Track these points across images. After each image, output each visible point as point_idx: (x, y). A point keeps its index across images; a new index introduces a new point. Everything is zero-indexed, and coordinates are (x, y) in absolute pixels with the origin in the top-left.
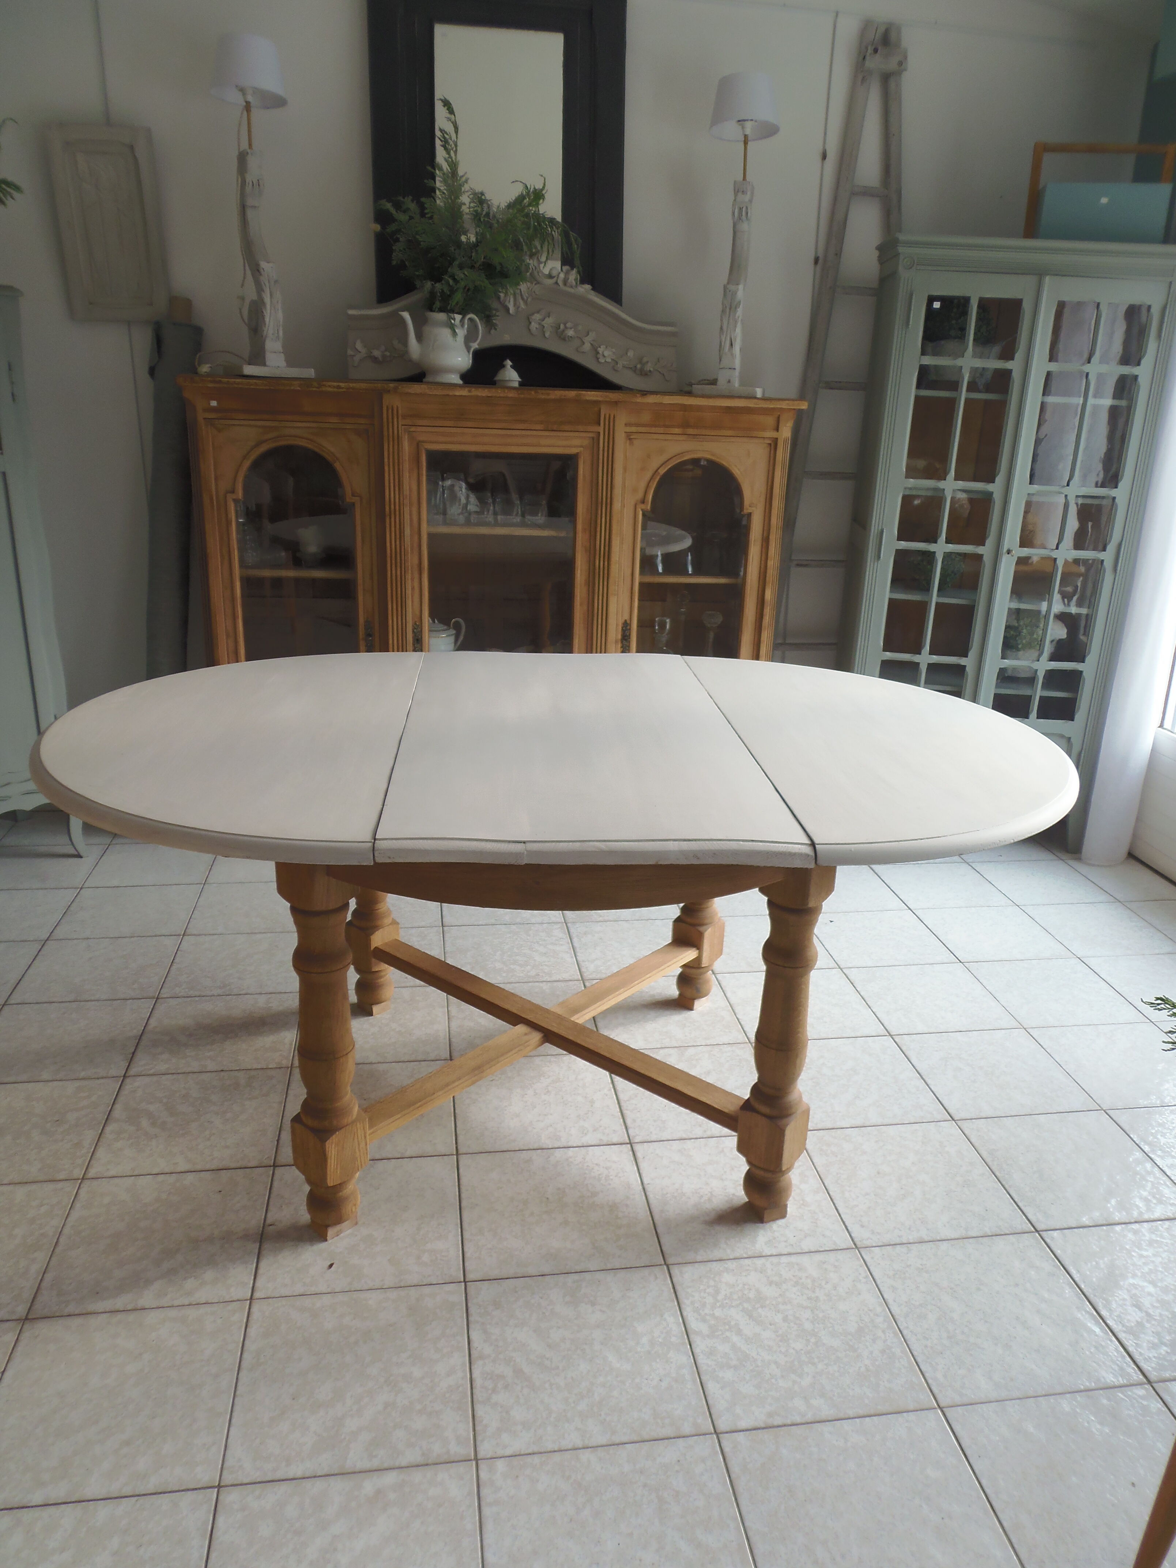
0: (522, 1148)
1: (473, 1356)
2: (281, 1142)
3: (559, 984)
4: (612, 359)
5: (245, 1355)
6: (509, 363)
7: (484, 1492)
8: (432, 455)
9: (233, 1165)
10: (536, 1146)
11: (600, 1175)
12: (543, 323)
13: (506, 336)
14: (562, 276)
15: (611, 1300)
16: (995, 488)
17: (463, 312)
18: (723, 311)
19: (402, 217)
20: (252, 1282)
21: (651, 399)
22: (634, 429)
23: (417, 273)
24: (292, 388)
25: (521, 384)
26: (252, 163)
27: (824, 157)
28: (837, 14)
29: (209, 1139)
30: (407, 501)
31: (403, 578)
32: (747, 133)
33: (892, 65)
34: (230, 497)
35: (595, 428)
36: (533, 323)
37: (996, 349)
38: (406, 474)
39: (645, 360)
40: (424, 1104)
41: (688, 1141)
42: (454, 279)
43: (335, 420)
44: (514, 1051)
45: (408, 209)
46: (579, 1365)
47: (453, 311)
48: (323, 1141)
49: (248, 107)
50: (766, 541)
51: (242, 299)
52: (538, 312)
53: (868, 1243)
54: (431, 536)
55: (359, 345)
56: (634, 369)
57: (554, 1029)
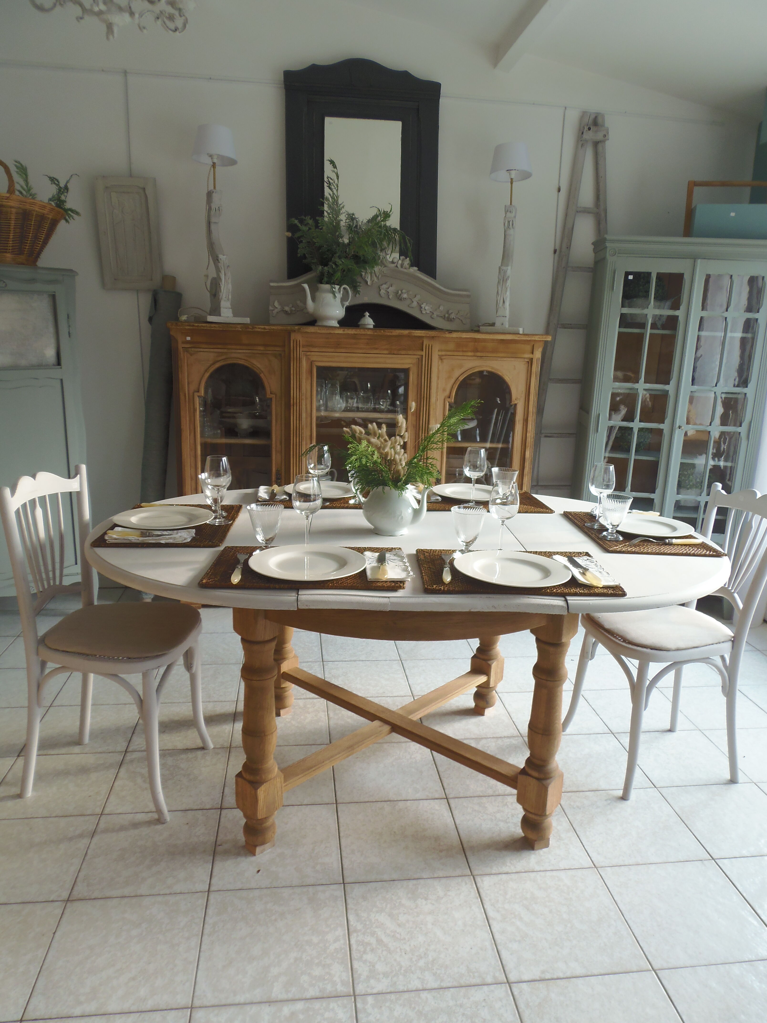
0: (378, 800)
1: (350, 930)
2: (225, 793)
3: (398, 698)
4: (430, 312)
5: (206, 926)
6: (367, 314)
7: (360, 1016)
8: (319, 369)
9: (195, 808)
10: (386, 799)
11: (428, 818)
12: (389, 290)
13: (366, 297)
14: (400, 262)
15: (438, 897)
16: (670, 388)
17: (340, 284)
18: (499, 282)
19: (305, 228)
20: (209, 881)
21: (454, 335)
22: (443, 353)
23: (313, 261)
24: (237, 329)
25: (374, 326)
26: (215, 197)
27: (559, 190)
28: (566, 108)
29: (179, 791)
30: (304, 397)
31: (301, 444)
32: (512, 177)
33: (600, 136)
34: (196, 394)
35: (420, 353)
36: (382, 290)
37: (668, 303)
38: (304, 381)
39: (450, 312)
40: (318, 768)
41: (484, 798)
42: (336, 265)
43: (262, 348)
44: (373, 737)
45: (308, 224)
46: (418, 938)
47: (334, 284)
48: (256, 789)
49: (214, 165)
50: (526, 421)
51: (207, 276)
52: (385, 284)
53: (603, 864)
54: (317, 418)
55: (276, 304)
56: (444, 317)
57: (398, 724)
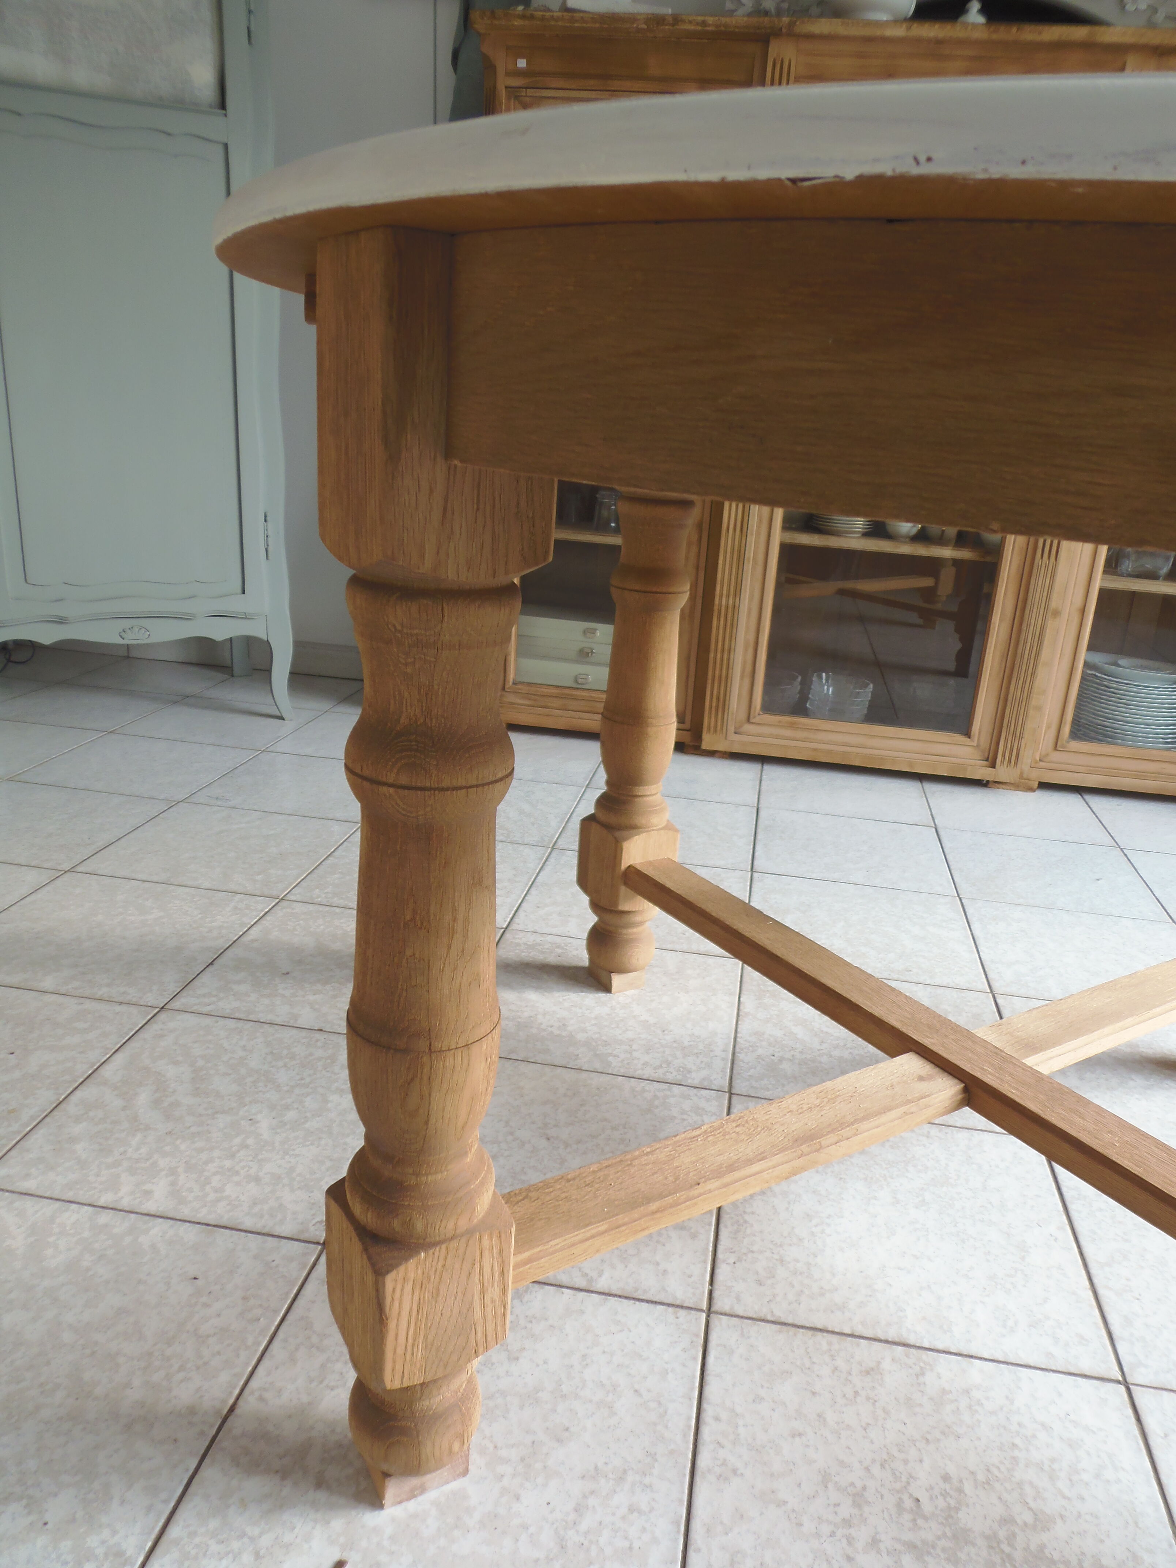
0: (860, 1330)
3: (947, 991)
6: (974, 7)
9: (248, 1223)
10: (891, 1335)
11: (1053, 1460)
24: (635, 28)
29: (233, 1156)
57: (989, 1079)
